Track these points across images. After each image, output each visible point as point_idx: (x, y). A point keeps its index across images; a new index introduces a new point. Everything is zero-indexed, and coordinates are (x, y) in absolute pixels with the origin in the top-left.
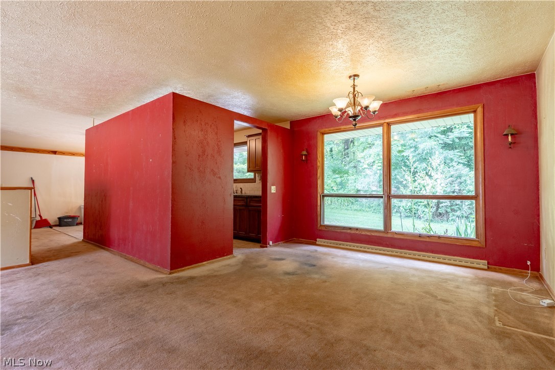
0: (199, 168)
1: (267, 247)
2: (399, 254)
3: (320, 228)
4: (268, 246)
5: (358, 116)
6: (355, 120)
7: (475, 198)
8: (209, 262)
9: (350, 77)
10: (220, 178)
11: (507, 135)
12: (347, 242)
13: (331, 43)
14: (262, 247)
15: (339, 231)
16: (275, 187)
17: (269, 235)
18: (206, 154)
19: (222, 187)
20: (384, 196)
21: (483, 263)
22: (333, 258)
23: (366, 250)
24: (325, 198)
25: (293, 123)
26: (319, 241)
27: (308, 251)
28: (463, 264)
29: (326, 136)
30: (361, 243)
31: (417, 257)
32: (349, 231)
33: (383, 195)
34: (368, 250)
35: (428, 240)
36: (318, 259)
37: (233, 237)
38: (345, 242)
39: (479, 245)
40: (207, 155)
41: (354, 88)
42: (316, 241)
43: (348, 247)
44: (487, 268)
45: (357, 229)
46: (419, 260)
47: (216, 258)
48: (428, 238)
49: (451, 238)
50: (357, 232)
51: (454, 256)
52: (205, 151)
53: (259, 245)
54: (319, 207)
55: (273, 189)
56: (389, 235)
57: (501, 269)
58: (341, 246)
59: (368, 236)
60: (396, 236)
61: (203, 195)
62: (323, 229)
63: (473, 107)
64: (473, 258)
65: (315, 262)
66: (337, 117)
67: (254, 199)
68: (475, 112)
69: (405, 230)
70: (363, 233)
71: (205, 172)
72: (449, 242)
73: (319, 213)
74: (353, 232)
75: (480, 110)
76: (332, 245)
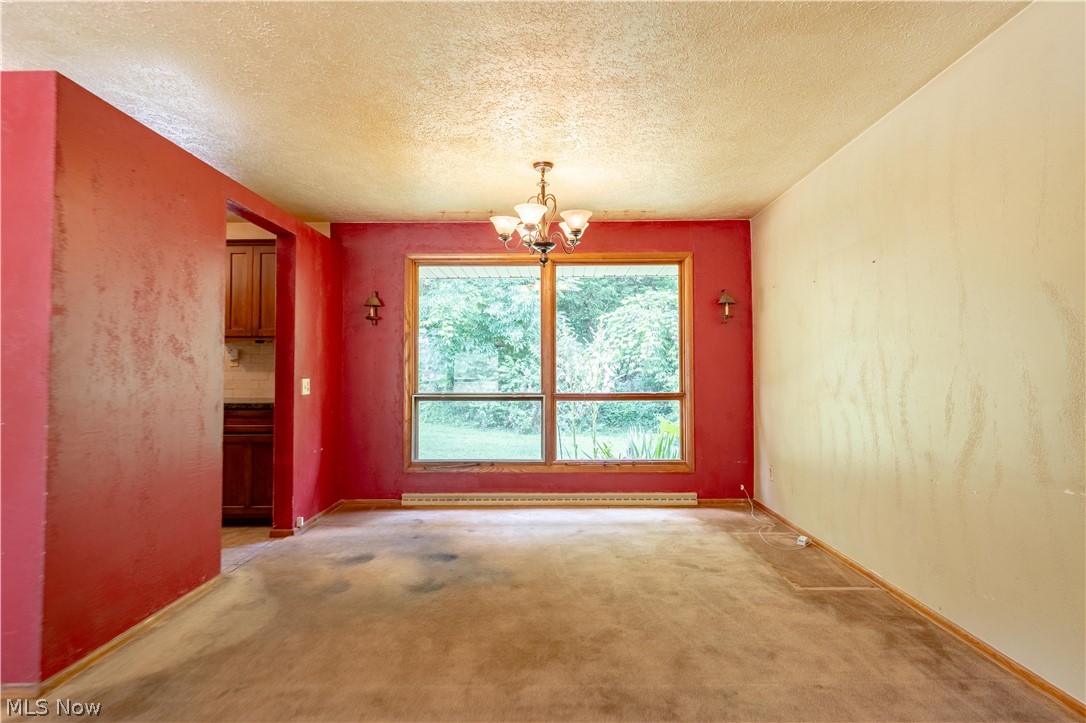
0: (134, 333)
1: (292, 534)
2: (571, 502)
3: (411, 470)
4: (295, 529)
5: (551, 244)
6: (544, 251)
7: (680, 397)
8: (160, 613)
9: (536, 165)
10: (191, 360)
11: (724, 304)
12: (472, 491)
13: (564, 92)
14: (273, 536)
15: (454, 471)
16: (308, 380)
17: (297, 502)
18: (156, 290)
19: (197, 387)
20: (544, 396)
21: (691, 497)
22: (470, 531)
23: (512, 502)
24: (420, 402)
25: (339, 229)
26: (407, 498)
27: (402, 524)
28: (667, 502)
29: (422, 270)
30: (500, 491)
31: (601, 502)
32: (476, 470)
33: (543, 393)
34: (516, 503)
35: (617, 470)
36: (445, 539)
37: (220, 524)
38: (468, 492)
39: (687, 470)
40: (159, 293)
41: (543, 187)
42: (400, 498)
43: (475, 503)
44: (695, 503)
45: (492, 464)
46: (609, 506)
47: (180, 596)
48: (617, 467)
49: (650, 463)
50: (494, 470)
51: (654, 491)
52: (153, 280)
53: (267, 530)
54: (406, 425)
55: (305, 387)
56: (555, 469)
57: (712, 502)
58: (461, 503)
59: (515, 474)
60: (567, 470)
61: (146, 414)
62: (418, 470)
63: (680, 254)
64: (680, 492)
65: (448, 549)
66: (505, 240)
67: (240, 412)
68: (680, 263)
69: (581, 457)
70: (506, 470)
71: (151, 342)
72: (645, 471)
73: (406, 438)
74: (484, 470)
75: (688, 262)
76: (438, 503)
